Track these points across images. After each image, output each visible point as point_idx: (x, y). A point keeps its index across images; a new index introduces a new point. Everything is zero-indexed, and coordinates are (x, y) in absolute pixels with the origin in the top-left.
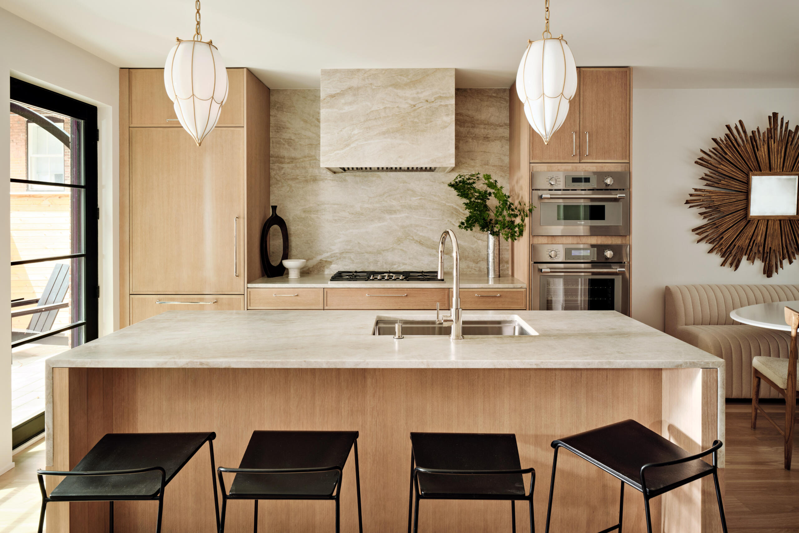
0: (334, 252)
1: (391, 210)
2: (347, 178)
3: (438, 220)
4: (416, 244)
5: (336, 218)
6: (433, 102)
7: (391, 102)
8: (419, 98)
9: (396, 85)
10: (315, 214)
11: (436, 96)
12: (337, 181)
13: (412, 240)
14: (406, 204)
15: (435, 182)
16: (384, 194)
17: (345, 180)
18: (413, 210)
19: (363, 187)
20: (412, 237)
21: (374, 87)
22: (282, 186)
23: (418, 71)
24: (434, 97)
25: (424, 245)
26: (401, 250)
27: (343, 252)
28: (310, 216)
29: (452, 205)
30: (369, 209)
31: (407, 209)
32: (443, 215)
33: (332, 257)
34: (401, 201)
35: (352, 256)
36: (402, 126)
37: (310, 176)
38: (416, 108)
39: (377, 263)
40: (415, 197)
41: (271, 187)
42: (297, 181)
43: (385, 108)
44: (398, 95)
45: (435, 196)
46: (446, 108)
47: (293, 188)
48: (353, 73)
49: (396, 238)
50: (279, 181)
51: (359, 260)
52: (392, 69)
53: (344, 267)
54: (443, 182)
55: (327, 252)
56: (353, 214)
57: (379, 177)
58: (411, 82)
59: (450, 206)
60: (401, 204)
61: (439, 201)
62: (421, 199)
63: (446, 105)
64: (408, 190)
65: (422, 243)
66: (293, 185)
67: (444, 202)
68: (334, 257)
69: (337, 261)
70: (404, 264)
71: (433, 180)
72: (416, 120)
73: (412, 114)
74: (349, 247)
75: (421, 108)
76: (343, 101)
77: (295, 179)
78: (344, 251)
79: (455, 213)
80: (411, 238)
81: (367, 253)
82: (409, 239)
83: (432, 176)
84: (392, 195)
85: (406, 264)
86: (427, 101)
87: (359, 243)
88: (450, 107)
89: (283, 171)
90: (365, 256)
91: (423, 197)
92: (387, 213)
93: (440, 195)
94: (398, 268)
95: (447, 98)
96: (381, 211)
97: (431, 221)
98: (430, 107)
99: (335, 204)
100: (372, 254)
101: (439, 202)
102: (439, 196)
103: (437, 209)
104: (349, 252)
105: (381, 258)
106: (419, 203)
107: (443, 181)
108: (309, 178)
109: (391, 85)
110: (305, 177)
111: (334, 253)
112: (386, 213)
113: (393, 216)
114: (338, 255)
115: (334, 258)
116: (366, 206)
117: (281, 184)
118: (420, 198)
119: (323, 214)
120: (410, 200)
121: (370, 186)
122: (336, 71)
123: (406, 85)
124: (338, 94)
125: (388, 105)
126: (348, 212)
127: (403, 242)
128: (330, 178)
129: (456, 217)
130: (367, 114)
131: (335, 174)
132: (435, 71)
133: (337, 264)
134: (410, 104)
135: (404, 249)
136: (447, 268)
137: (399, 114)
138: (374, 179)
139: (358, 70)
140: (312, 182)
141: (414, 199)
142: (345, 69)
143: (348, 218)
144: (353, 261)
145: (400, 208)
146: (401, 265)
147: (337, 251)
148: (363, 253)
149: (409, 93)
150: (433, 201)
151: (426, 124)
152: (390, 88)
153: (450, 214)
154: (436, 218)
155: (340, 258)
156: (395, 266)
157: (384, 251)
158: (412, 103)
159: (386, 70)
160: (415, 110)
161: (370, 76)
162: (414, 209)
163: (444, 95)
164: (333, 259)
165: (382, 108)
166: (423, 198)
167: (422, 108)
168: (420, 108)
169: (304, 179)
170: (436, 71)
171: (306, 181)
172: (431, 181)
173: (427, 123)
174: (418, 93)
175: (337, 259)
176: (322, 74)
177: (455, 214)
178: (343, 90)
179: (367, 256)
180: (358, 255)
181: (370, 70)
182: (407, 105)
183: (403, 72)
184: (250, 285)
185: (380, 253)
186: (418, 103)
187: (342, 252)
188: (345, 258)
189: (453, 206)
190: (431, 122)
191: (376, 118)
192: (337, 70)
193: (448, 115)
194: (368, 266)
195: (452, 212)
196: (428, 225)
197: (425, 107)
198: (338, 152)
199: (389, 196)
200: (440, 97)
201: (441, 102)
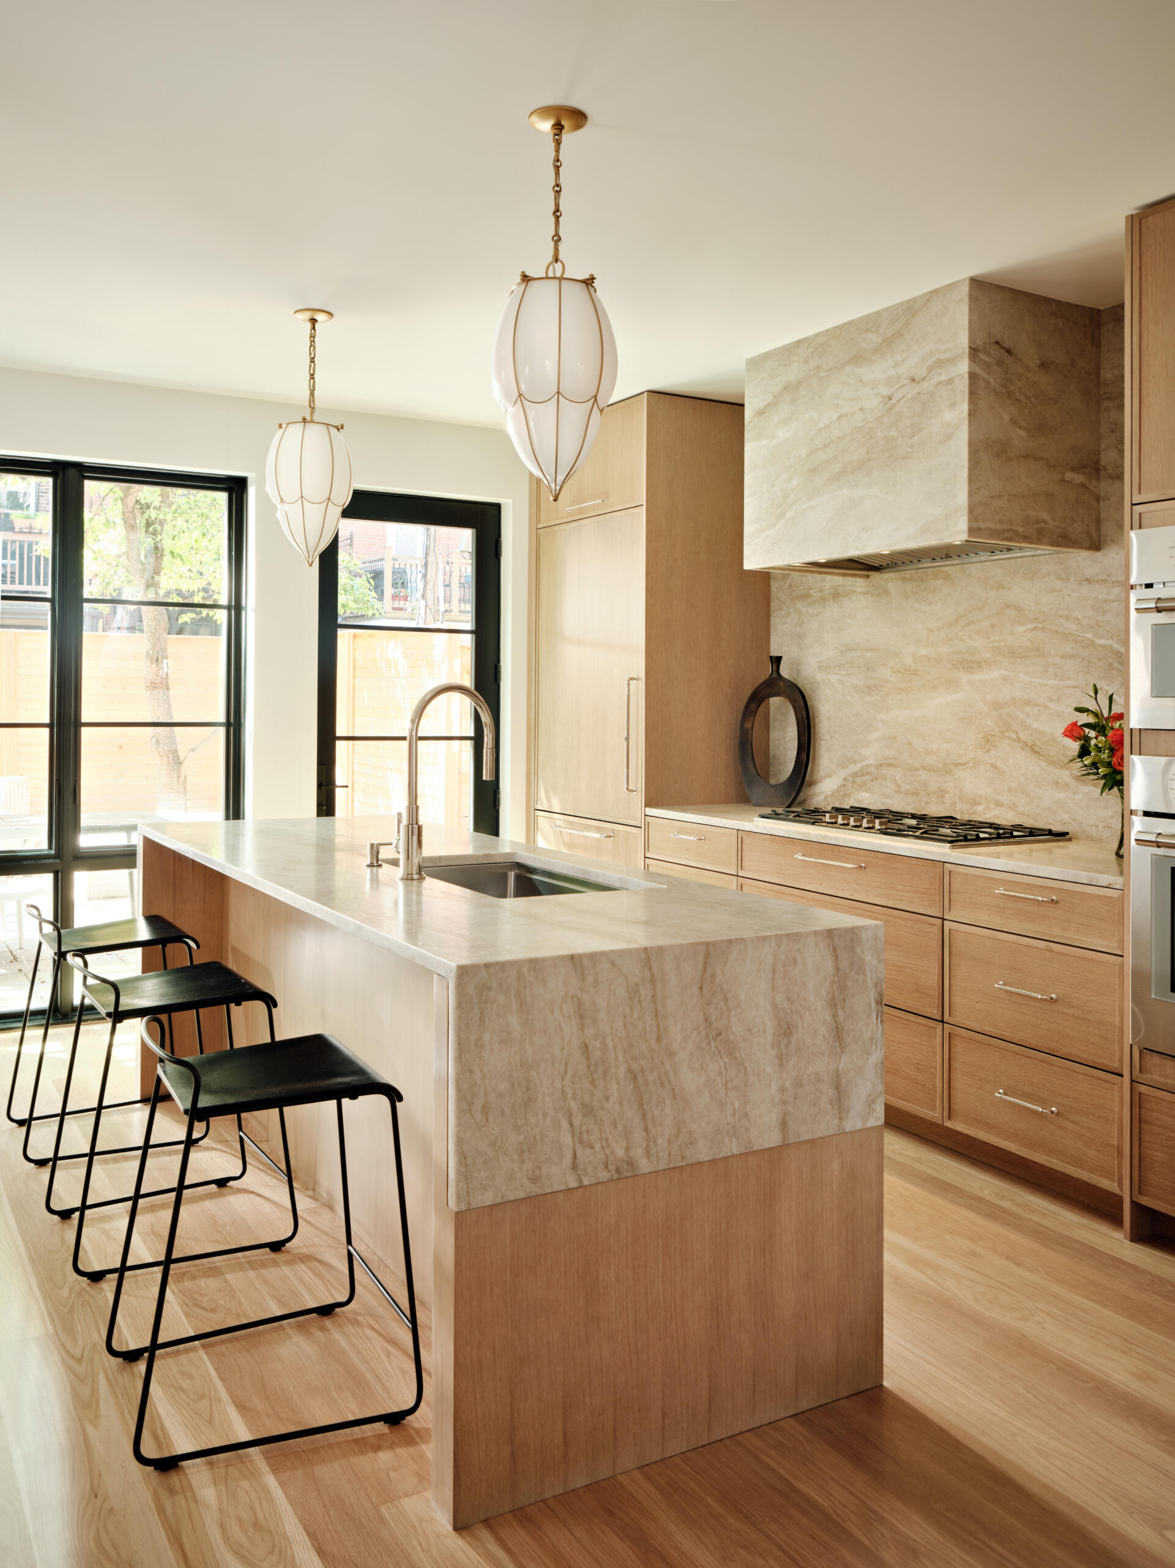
0: (866, 763)
1: (970, 661)
2: (890, 586)
3: (1075, 687)
4: (1023, 753)
5: (870, 683)
6: (924, 378)
7: (850, 400)
8: (899, 378)
9: (858, 359)
10: (837, 673)
11: (929, 363)
12: (872, 596)
13: (1015, 741)
14: (1003, 644)
15: (1068, 579)
16: (957, 622)
17: (886, 592)
18: (1019, 661)
19: (917, 606)
20: (1016, 732)
21: (822, 374)
22: (789, 614)
23: (896, 309)
24: (927, 364)
25: (1043, 756)
26: (992, 765)
27: (881, 765)
28: (828, 679)
29: (1110, 642)
30: (929, 659)
31: (1005, 657)
32: (1088, 672)
33: (862, 775)
34: (992, 638)
35: (898, 774)
36: (868, 452)
37: (829, 589)
38: (893, 402)
39: (942, 797)
40: (1023, 624)
41: (772, 618)
42: (810, 600)
43: (840, 417)
44: (861, 381)
45: (1067, 619)
46: (951, 386)
47: (803, 617)
48: (789, 351)
49: (981, 735)
50: (783, 603)
51: (909, 786)
52: (851, 322)
53: (884, 800)
54: (1087, 580)
55: (856, 763)
56: (899, 672)
57: (948, 577)
58: (884, 341)
59: (1104, 647)
60: (991, 645)
61: (1077, 633)
62: (1035, 628)
63: (949, 380)
64: (1007, 606)
65: (1037, 749)
66: (804, 610)
67: (1090, 636)
68: (867, 774)
69: (872, 784)
70: (998, 804)
71: (1064, 576)
72: (893, 433)
73: (886, 420)
74: (892, 754)
75: (901, 402)
76: (776, 419)
77: (805, 597)
78: (883, 761)
79: (1118, 667)
80: (1015, 736)
81: (924, 768)
82: (1009, 738)
83: (1061, 563)
84: (973, 622)
85: (1002, 805)
86: (913, 380)
87: (910, 744)
88: (957, 382)
89: (788, 582)
90: (920, 775)
91: (1040, 623)
92: (963, 668)
93: (1080, 617)
94: (985, 814)
95: (952, 361)
96: (952, 665)
97: (1058, 689)
98: (919, 393)
99: (867, 650)
100: (934, 771)
101: (1079, 636)
102: (1077, 619)
103: (1073, 656)
104: (892, 765)
105: (951, 784)
106: (1031, 641)
107: (1088, 578)
108: (827, 592)
109: (850, 361)
110: (820, 591)
111: (866, 765)
112: (961, 669)
113: (976, 677)
114: (873, 769)
115: (866, 777)
116: (924, 651)
117: (786, 609)
118: (1032, 626)
119: (849, 672)
120: (1012, 634)
121: (931, 603)
122: (767, 356)
123: (875, 350)
124: (769, 405)
125: (845, 410)
126: (891, 667)
127: (995, 746)
128: (859, 590)
129: (1120, 679)
130: (812, 439)
131: (868, 580)
132: (928, 300)
133: (872, 792)
134: (882, 396)
135: (998, 764)
136: (1098, 827)
137: (862, 426)
138: (939, 582)
139: (798, 342)
140: (832, 602)
141: (1020, 629)
142: (779, 348)
143: (891, 681)
144: (899, 786)
145: (990, 656)
146: (992, 806)
147: (871, 761)
148: (917, 770)
149: (878, 370)
150: (1065, 633)
151: (910, 438)
152: (848, 368)
153: (1105, 669)
154: (1072, 683)
155: (877, 778)
156: (980, 808)
157: (956, 765)
158: (885, 391)
159: (842, 327)
160: (891, 408)
161: (817, 349)
162: (1020, 658)
163: (947, 356)
164: (864, 778)
165: (834, 418)
166: (1041, 626)
167: (904, 399)
168: (899, 400)
169: (819, 594)
170: (931, 297)
171: (823, 599)
172: (1058, 579)
173: (914, 436)
174: (896, 365)
175: (872, 780)
176: (747, 370)
177: (1118, 670)
178: (776, 394)
179: (924, 776)
180: (908, 773)
181: (817, 335)
182: (878, 400)
183: (868, 323)
184: (651, 811)
185: (950, 772)
186: (897, 390)
187: (880, 763)
188: (884, 778)
189: (1111, 646)
190: (921, 430)
191: (824, 445)
192: (768, 353)
193: (952, 405)
194: (926, 803)
195: (1111, 664)
196: (1051, 700)
197: (909, 396)
198: (767, 532)
199: (968, 624)
200: (940, 363)
201: (940, 374)
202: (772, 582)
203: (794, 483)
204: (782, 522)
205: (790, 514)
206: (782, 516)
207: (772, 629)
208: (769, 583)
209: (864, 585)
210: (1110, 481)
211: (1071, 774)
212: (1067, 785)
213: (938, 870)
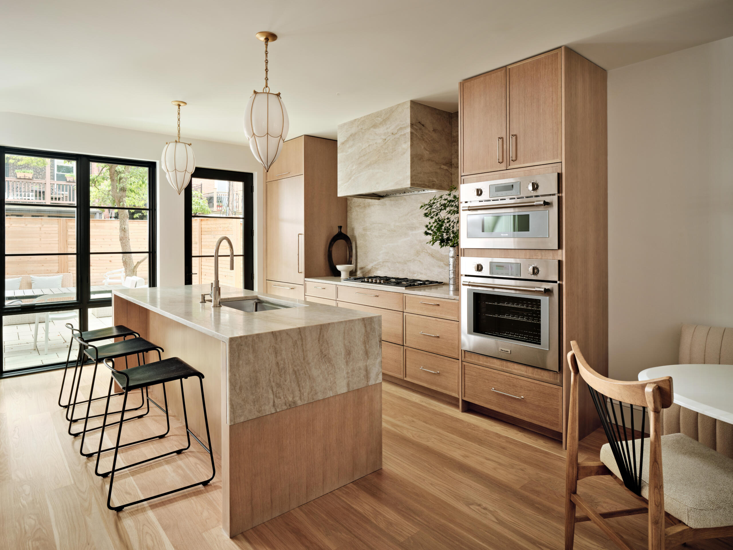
1: (412, 227)
2: (386, 202)
4: (429, 257)
5: (380, 234)
6: (396, 133)
7: (372, 140)
8: (388, 133)
9: (375, 126)
10: (369, 231)
11: (398, 128)
14: (422, 221)
16: (408, 214)
17: (385, 204)
19: (395, 209)
20: (427, 250)
21: (363, 131)
22: (354, 212)
23: (387, 110)
25: (435, 258)
26: (419, 261)
27: (384, 262)
28: (367, 233)
30: (399, 227)
34: (419, 219)
35: (389, 264)
36: (378, 158)
38: (386, 141)
39: (404, 272)
41: (348, 213)
43: (369, 145)
44: (376, 134)
46: (405, 136)
47: (358, 213)
48: (352, 123)
49: (416, 251)
50: (352, 208)
52: (372, 114)
55: (376, 261)
56: (390, 231)
57: (405, 199)
58: (383, 120)
63: (404, 134)
65: (433, 256)
66: (358, 210)
70: (421, 274)
72: (386, 151)
73: (384, 147)
74: (387, 258)
75: (389, 141)
76: (348, 146)
77: (359, 206)
78: (384, 260)
81: (397, 262)
82: (424, 252)
86: (393, 134)
87: (393, 254)
88: (407, 135)
90: (396, 265)
95: (405, 128)
96: (406, 228)
98: (395, 138)
99: (379, 224)
100: (401, 263)
104: (387, 262)
105: (406, 267)
108: (366, 204)
109: (372, 127)
110: (364, 204)
111: (379, 262)
112: (409, 230)
113: (414, 232)
114: (381, 263)
116: (397, 224)
117: (353, 210)
119: (373, 231)
123: (381, 123)
124: (345, 141)
125: (371, 143)
126: (387, 229)
127: (420, 255)
128: (376, 204)
130: (360, 153)
131: (380, 200)
132: (397, 107)
134: (383, 139)
137: (376, 149)
138: (402, 201)
139: (355, 120)
140: (367, 208)
142: (349, 122)
143: (387, 234)
144: (390, 269)
145: (418, 225)
146: (419, 274)
147: (381, 260)
148: (395, 263)
149: (381, 130)
151: (392, 153)
152: (372, 129)
155: (383, 266)
156: (415, 275)
157: (408, 261)
158: (384, 137)
159: (369, 115)
160: (386, 143)
161: (361, 122)
163: (403, 126)
164: (379, 266)
165: (367, 146)
169: (363, 205)
170: (398, 106)
171: (365, 207)
174: (387, 129)
175: (381, 267)
176: (338, 128)
178: (348, 137)
180: (393, 264)
181: (361, 118)
182: (381, 140)
183: (378, 115)
184: (306, 279)
185: (406, 264)
186: (388, 137)
188: (385, 266)
190: (395, 150)
191: (364, 155)
192: (345, 123)
193: (405, 142)
194: (398, 274)
197: (391, 139)
198: (345, 184)
199: (411, 215)
200: (401, 128)
201: (401, 132)
202: (348, 201)
203: (354, 168)
204: (350, 181)
205: (352, 178)
206: (350, 178)
207: (348, 217)
208: (347, 201)
209: (378, 202)
210: (455, 169)
211: (444, 263)
212: (442, 267)
213: (401, 296)
